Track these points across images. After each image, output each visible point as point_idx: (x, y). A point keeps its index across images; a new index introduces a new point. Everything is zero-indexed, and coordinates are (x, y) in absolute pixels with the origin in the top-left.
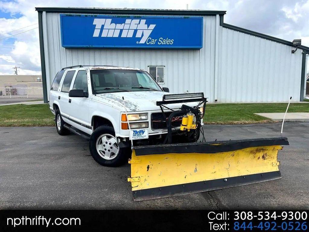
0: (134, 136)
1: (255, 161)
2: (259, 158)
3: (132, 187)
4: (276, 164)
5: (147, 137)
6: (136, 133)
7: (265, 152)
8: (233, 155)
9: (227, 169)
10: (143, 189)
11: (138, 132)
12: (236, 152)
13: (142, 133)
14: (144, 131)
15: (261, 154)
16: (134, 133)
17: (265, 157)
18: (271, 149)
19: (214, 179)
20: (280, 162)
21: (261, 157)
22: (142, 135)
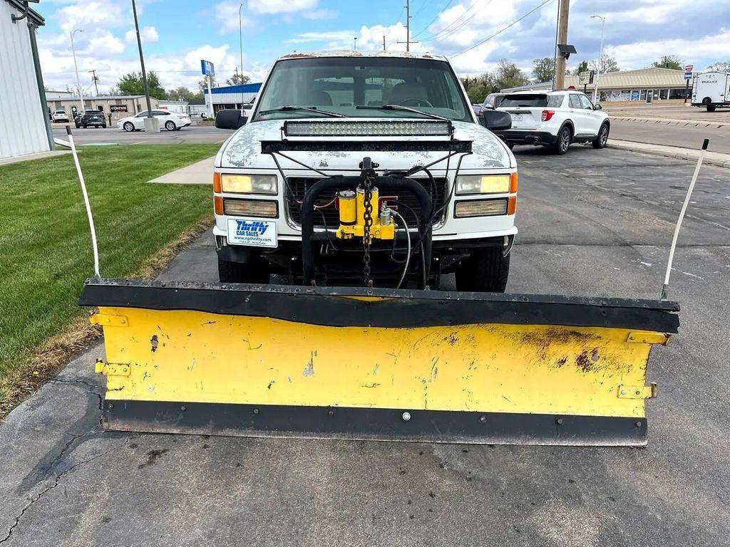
0: (239, 236)
1: (543, 371)
2: (563, 362)
3: (107, 390)
4: (637, 393)
5: (273, 244)
6: (243, 226)
7: (591, 345)
8: (453, 341)
9: (424, 382)
10: (134, 399)
11: (250, 225)
12: (463, 332)
13: (260, 230)
14: (265, 224)
15: (572, 350)
16: (238, 228)
17: (591, 362)
18: (617, 338)
19: (369, 407)
20: (653, 386)
21: (572, 361)
22: (260, 236)
